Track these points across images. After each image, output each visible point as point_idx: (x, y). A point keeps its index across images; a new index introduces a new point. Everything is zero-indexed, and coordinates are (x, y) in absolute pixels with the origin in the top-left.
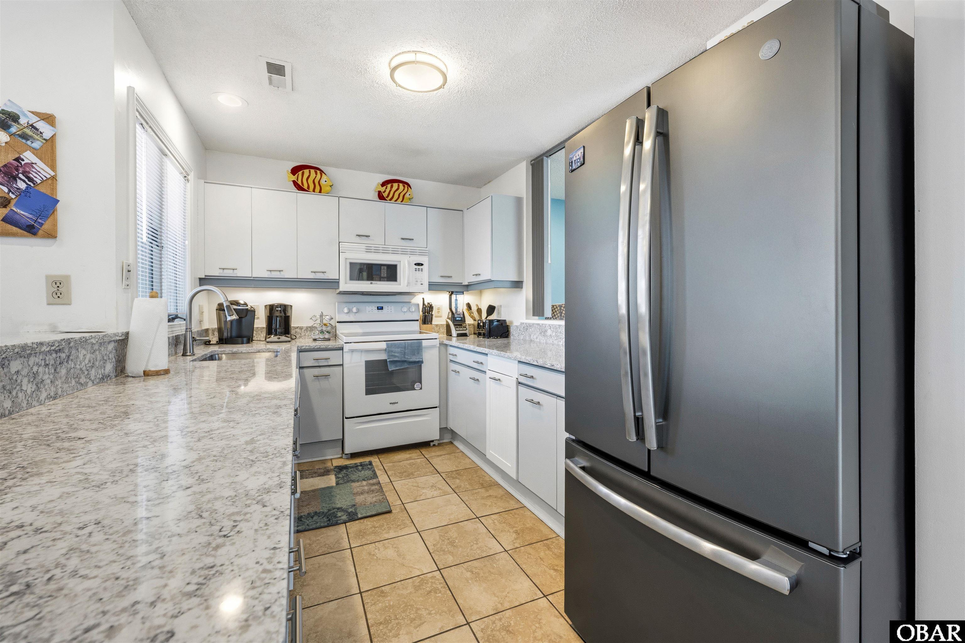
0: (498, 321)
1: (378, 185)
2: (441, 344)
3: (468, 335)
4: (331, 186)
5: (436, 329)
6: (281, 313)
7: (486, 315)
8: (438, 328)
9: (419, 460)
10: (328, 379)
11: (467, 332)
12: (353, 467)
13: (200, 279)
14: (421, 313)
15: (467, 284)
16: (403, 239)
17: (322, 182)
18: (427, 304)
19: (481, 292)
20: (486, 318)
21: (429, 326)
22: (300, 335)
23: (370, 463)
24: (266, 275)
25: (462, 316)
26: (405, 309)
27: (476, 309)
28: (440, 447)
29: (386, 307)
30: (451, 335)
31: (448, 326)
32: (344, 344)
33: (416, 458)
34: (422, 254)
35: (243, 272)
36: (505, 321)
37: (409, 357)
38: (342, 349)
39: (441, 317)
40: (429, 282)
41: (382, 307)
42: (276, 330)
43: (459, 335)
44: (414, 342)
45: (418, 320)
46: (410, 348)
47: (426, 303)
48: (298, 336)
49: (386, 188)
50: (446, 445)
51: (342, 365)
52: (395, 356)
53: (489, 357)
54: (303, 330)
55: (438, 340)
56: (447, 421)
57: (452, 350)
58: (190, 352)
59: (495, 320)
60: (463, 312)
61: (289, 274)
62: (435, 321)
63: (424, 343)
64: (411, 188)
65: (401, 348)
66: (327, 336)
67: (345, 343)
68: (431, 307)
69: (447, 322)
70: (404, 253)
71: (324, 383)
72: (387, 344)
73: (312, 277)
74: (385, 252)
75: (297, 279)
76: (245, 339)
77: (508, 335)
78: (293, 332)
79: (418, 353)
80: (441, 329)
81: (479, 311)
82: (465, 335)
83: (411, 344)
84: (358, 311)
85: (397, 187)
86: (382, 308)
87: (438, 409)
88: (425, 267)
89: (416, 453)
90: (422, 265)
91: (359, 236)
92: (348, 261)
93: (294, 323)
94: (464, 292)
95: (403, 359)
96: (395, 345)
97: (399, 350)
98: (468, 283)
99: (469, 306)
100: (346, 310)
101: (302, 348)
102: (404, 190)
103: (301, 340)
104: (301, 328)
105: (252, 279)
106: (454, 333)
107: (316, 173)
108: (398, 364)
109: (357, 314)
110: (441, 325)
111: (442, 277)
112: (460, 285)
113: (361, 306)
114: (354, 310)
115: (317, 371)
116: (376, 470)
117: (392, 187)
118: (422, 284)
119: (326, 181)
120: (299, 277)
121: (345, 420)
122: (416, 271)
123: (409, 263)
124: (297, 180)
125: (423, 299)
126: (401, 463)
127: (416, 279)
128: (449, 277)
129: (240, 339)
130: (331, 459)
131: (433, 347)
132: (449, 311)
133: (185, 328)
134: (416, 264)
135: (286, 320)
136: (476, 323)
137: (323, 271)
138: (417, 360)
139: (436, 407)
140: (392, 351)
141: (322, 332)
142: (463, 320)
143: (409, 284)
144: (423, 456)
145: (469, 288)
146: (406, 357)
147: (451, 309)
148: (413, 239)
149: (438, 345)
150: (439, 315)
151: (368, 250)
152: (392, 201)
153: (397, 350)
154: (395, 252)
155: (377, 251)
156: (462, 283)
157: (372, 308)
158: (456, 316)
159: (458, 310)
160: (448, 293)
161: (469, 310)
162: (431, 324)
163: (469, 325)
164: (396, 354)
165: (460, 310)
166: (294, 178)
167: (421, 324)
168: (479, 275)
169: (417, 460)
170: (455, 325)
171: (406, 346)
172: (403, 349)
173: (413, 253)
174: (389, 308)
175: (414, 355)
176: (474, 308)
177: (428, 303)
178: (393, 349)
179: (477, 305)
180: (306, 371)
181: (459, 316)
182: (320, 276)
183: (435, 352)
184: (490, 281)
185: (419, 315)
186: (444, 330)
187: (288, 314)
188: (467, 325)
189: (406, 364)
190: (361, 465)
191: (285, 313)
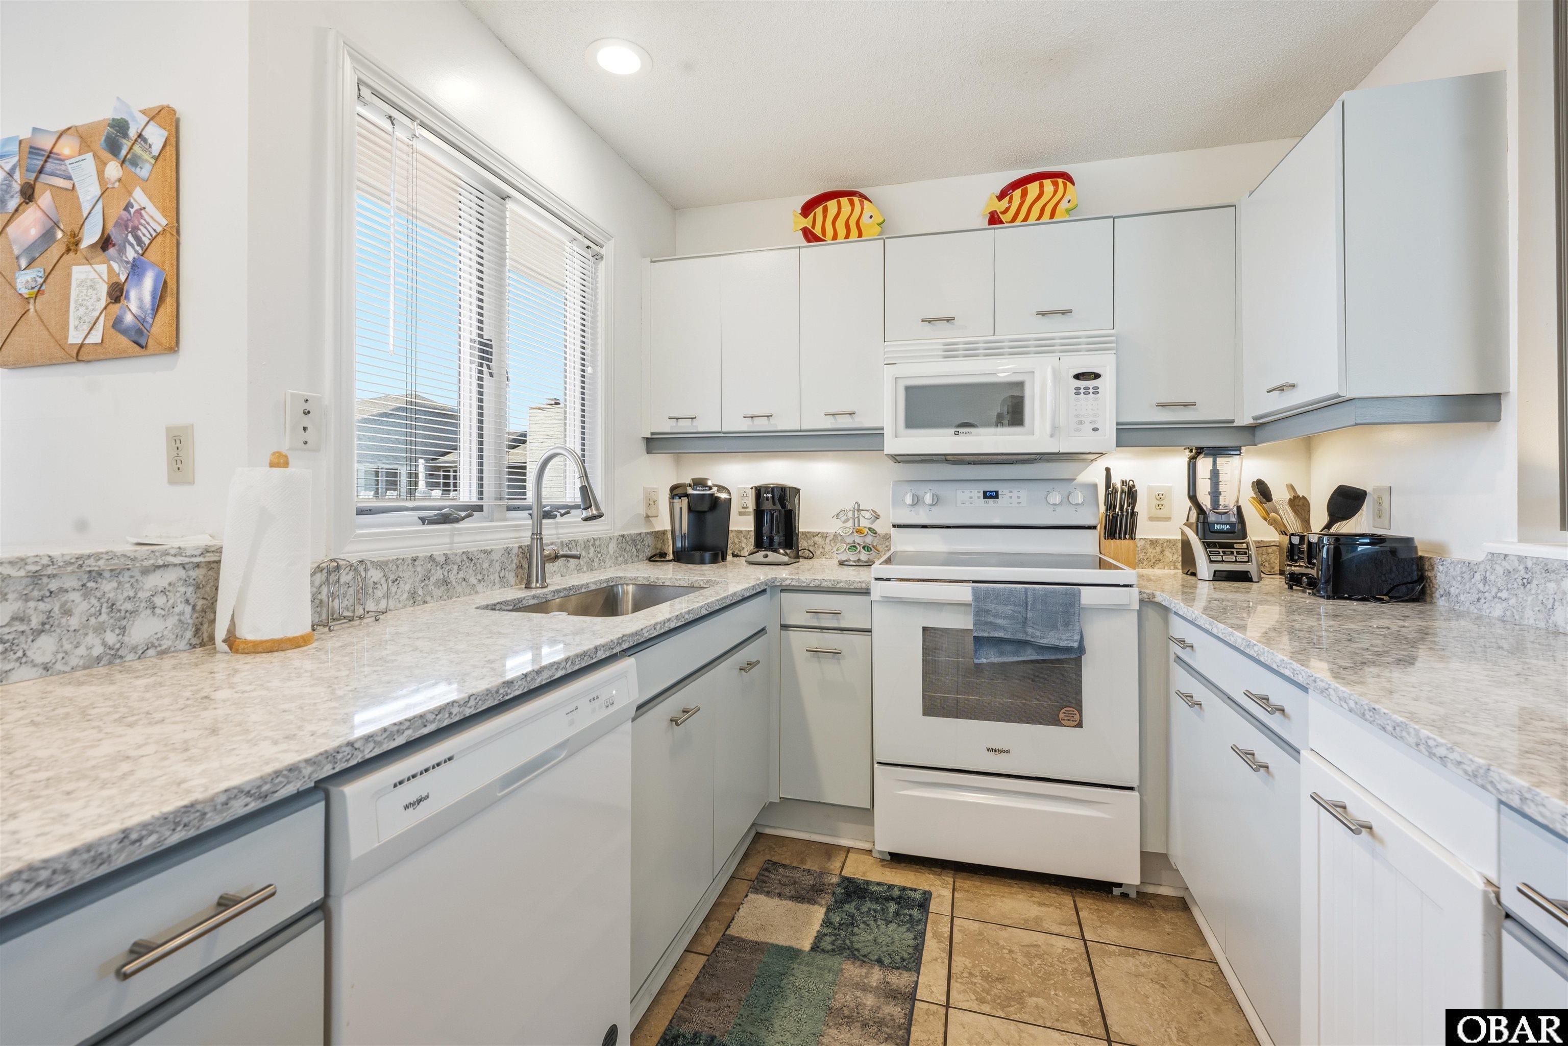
0: (1377, 540)
1: (991, 198)
2: (1147, 602)
3: (1255, 577)
4: (879, 224)
5: (1152, 552)
6: (774, 504)
7: (1325, 519)
8: (1158, 549)
9: (1060, 943)
10: (838, 659)
11: (1252, 568)
12: (876, 898)
13: (648, 441)
14: (1102, 508)
15: (1248, 421)
16: (1043, 314)
17: (865, 220)
18: (1119, 485)
19: (1308, 444)
20: (1328, 526)
21: (1125, 544)
22: (821, 550)
23: (924, 903)
24: (744, 426)
25: (1233, 519)
26: (1055, 498)
27: (1287, 496)
28: (1143, 913)
29: (1006, 492)
30: (1194, 574)
31: (1186, 546)
32: (873, 581)
33: (1055, 929)
34: (1097, 345)
35: (707, 424)
36: (1408, 541)
37: (1038, 633)
38: (866, 592)
39: (1168, 519)
40: (1118, 424)
41: (997, 492)
42: (771, 539)
43: (1218, 576)
44: (1054, 592)
45: (1095, 528)
46: (1040, 607)
47: (1116, 480)
48: (818, 553)
49: (1010, 201)
50: (1165, 908)
51: (870, 631)
52: (996, 627)
53: (1313, 701)
54: (828, 541)
55: (1135, 591)
56: (1167, 836)
57: (1179, 628)
58: (537, 581)
59: (1363, 536)
60: (1239, 508)
61: (785, 423)
62: (1145, 529)
63: (1088, 596)
64: (1073, 183)
65: (1014, 604)
66: (864, 556)
67: (876, 579)
68: (1131, 493)
69: (1183, 533)
70: (1044, 347)
71: (830, 668)
72: (975, 592)
73: (829, 426)
74: (993, 350)
75: (800, 431)
76: (707, 555)
77: (1423, 592)
78: (803, 544)
79: (1067, 624)
80: (1167, 553)
81: (1300, 505)
82: (1244, 577)
83: (1047, 594)
84: (937, 501)
85: (1037, 192)
86: (994, 495)
87: (1135, 794)
88: (1107, 384)
89: (1061, 906)
90: (1097, 376)
91: (930, 321)
92: (902, 385)
93: (805, 524)
94: (1244, 449)
95: (1020, 636)
96: (997, 595)
97: (1008, 609)
98: (1255, 418)
99: (1262, 491)
100: (909, 500)
101: (784, 584)
102: (1055, 192)
103: (823, 560)
104: (824, 536)
105: (723, 435)
106: (1204, 568)
107: (852, 203)
108: (1008, 648)
109: (933, 508)
110: (1169, 541)
111: (1163, 405)
112: (1227, 426)
113: (945, 491)
114: (928, 499)
115: (815, 640)
116: (929, 935)
117: (1024, 195)
118: (1096, 429)
119: (871, 217)
120: (803, 428)
121: (876, 766)
122: (1077, 394)
123: (1056, 375)
124: (814, 226)
125: (1108, 470)
126: (1005, 933)
127: (1077, 416)
128: (1186, 405)
129: (697, 554)
130: (848, 850)
131: (1117, 610)
132: (1189, 504)
133: (530, 534)
134: (1077, 377)
135: (788, 520)
136: (1285, 540)
137: (849, 410)
138: (1064, 644)
139: (1131, 789)
140: (987, 612)
141: (853, 547)
142: (1239, 528)
143: (1055, 430)
144: (1075, 930)
145: (1259, 433)
146: (1030, 630)
147: (1193, 498)
148: (1070, 311)
149: (1136, 606)
150: (1162, 513)
151: (950, 352)
152: (1017, 223)
153: (1000, 608)
154: (1018, 349)
155: (971, 352)
156: (1233, 421)
157: (971, 495)
158: (1212, 518)
159: (1222, 502)
160: (1187, 452)
161: (1261, 503)
162: (1132, 538)
163: (1260, 545)
164: (999, 621)
165: (1227, 500)
166: (807, 222)
167: (1102, 538)
168: (1293, 386)
169: (1054, 940)
170: (1207, 545)
171: (1030, 600)
172: (1018, 609)
173: (1070, 347)
174: (1015, 494)
175: (1054, 627)
176: (1280, 495)
177: (1123, 483)
178: (990, 606)
179: (1291, 488)
180: (793, 635)
181: (1224, 518)
182: (845, 423)
183: (1128, 625)
184: (1335, 403)
185: (1096, 514)
186: (1176, 556)
187: (789, 507)
188: (1252, 546)
189: (1030, 651)
190: (899, 900)
191: (783, 506)
